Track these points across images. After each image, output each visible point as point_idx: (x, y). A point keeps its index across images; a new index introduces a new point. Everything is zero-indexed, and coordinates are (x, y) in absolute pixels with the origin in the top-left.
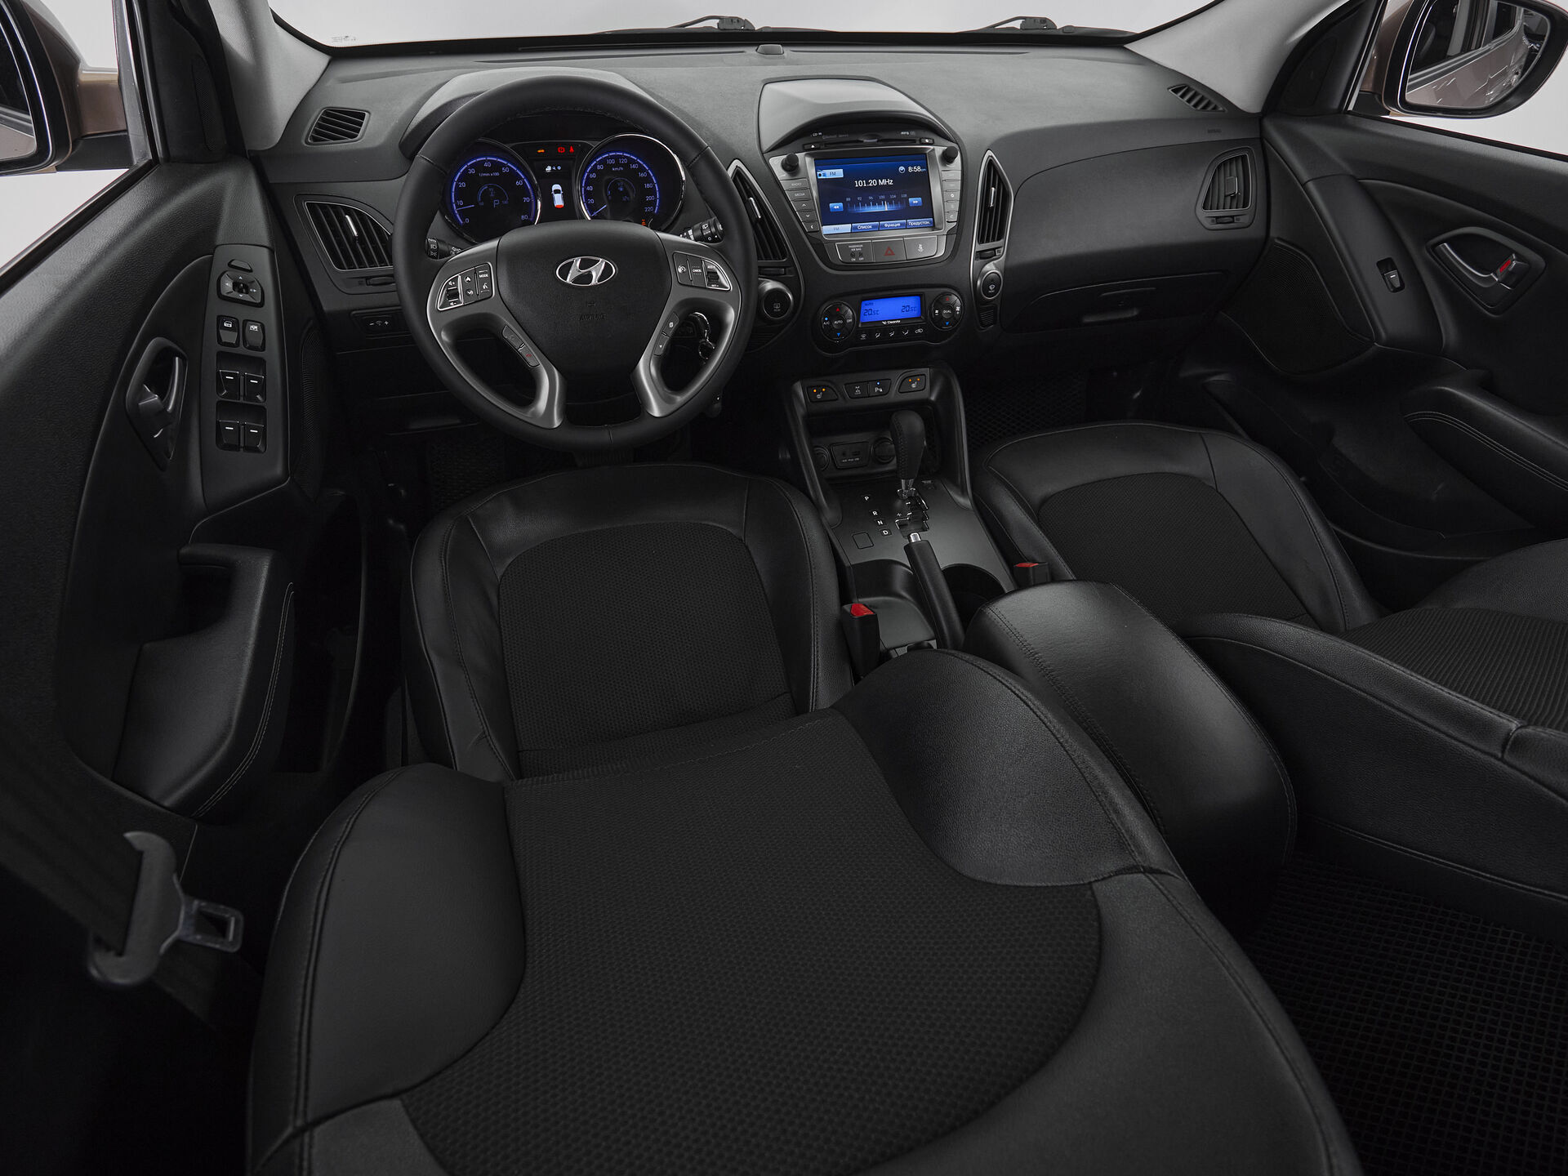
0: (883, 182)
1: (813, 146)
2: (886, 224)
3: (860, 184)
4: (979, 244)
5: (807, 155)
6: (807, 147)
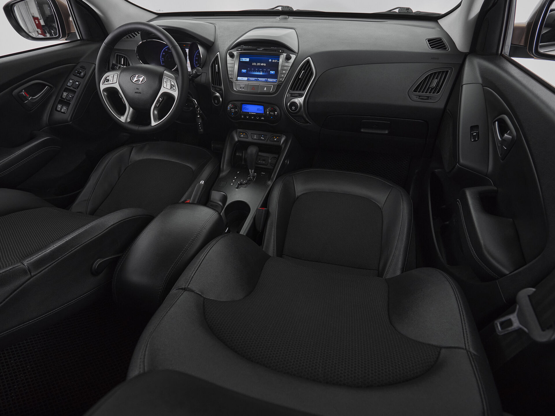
0: (262, 64)
2: (260, 79)
3: (254, 64)
4: (292, 90)
5: (237, 53)
6: (238, 50)
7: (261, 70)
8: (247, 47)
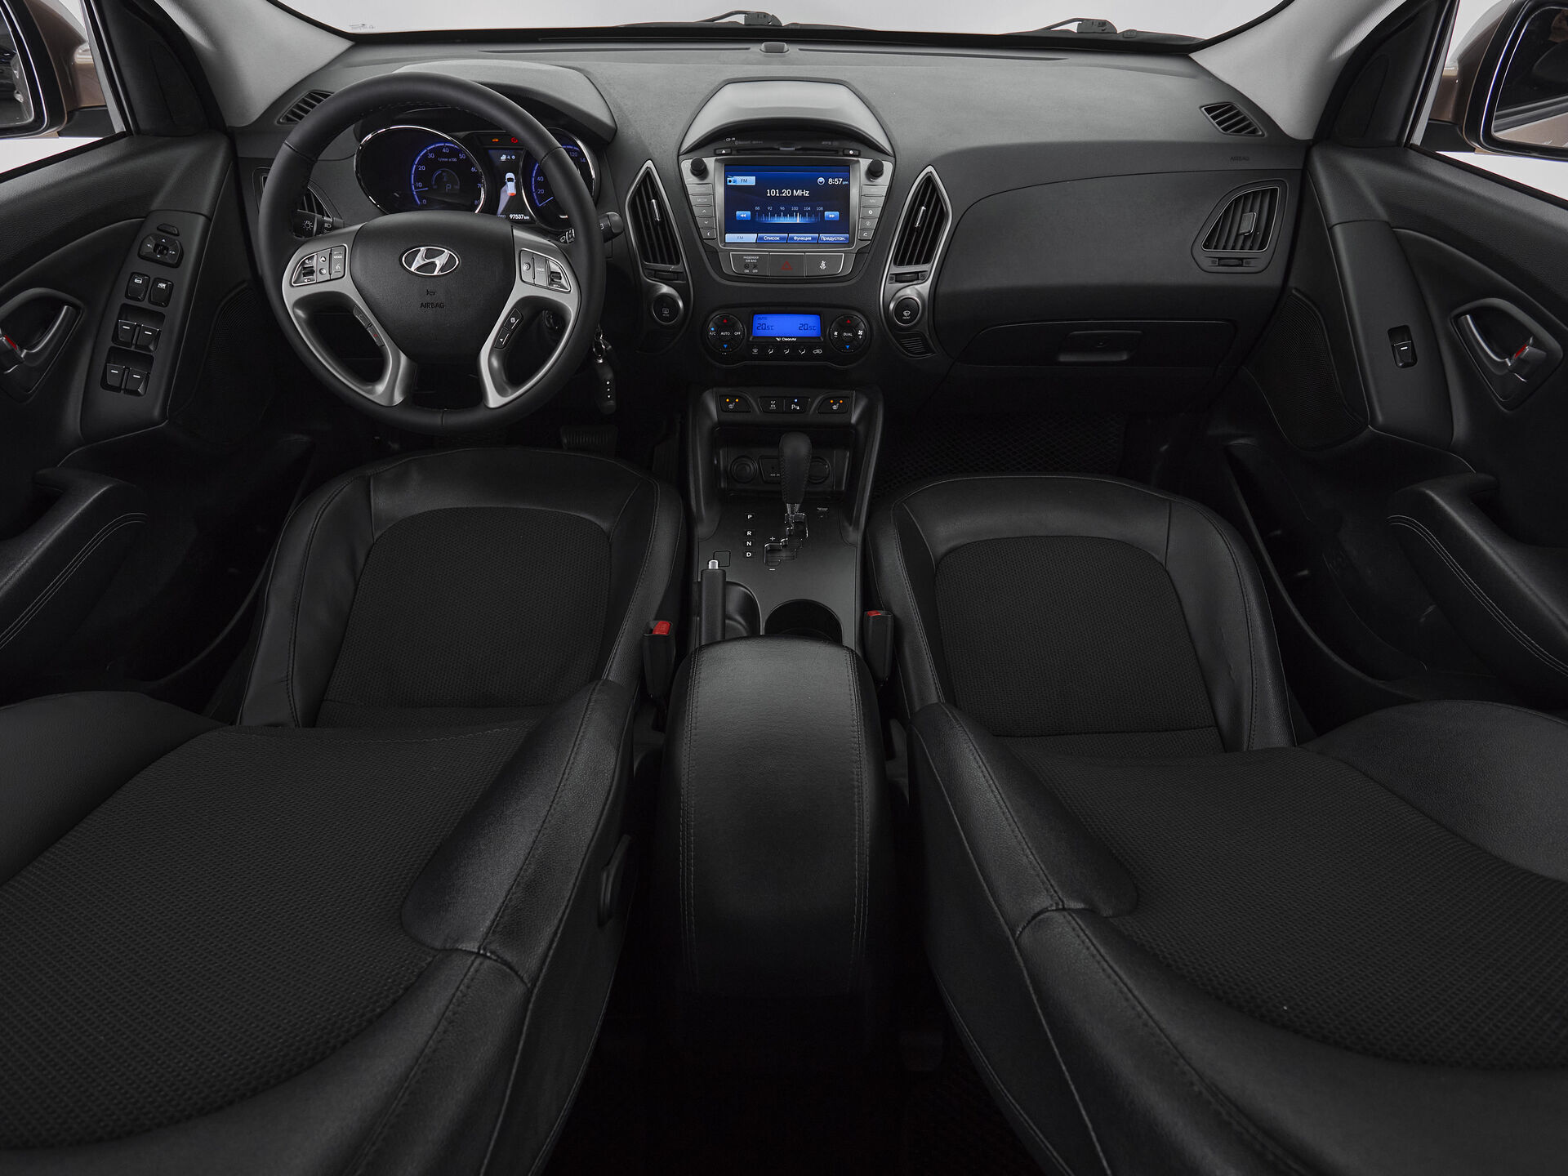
0: (799, 193)
1: (724, 152)
2: (796, 237)
3: (772, 193)
4: (895, 264)
5: (716, 160)
6: (718, 152)
7: (796, 208)
8: (749, 142)
